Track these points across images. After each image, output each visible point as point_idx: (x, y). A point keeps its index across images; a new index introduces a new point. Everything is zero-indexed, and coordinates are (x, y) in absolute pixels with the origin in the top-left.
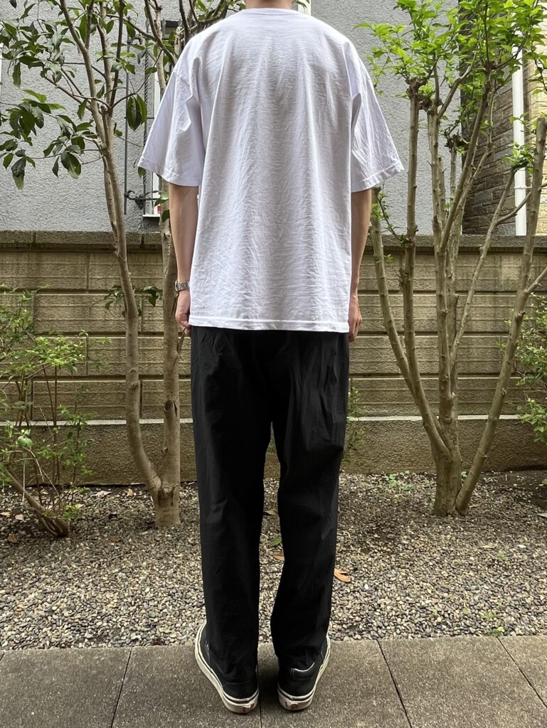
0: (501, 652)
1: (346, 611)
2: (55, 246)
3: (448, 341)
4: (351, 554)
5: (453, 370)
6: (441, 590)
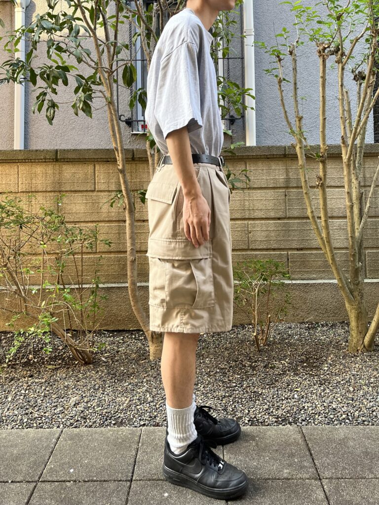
1: (281, 410)
6: (347, 399)
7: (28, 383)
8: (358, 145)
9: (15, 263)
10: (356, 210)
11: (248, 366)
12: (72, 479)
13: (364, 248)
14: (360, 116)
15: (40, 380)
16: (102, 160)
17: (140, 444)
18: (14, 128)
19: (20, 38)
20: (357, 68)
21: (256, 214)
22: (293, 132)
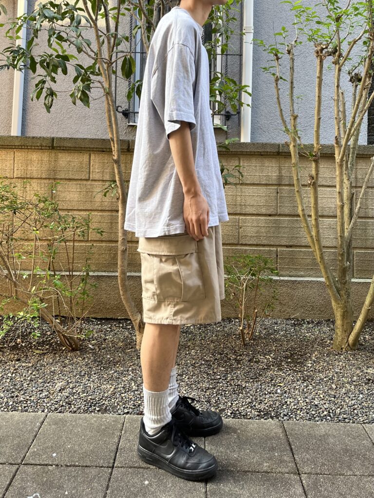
1: (263, 404)
6: (329, 396)
7: (15, 367)
8: (351, 146)
9: (7, 247)
10: (346, 210)
11: (233, 360)
12: (54, 463)
13: (353, 248)
14: (354, 118)
15: (27, 364)
16: (98, 149)
17: (123, 432)
18: (11, 115)
19: (22, 26)
20: (354, 70)
21: (247, 210)
22: (287, 130)
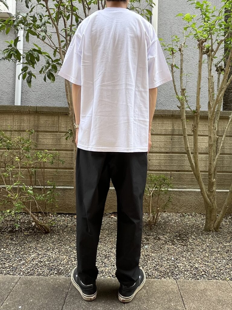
0: (228, 287)
1: (163, 268)
2: (45, 112)
3: (213, 157)
4: (167, 245)
5: (215, 169)
6: (204, 261)
16: (63, 113)
